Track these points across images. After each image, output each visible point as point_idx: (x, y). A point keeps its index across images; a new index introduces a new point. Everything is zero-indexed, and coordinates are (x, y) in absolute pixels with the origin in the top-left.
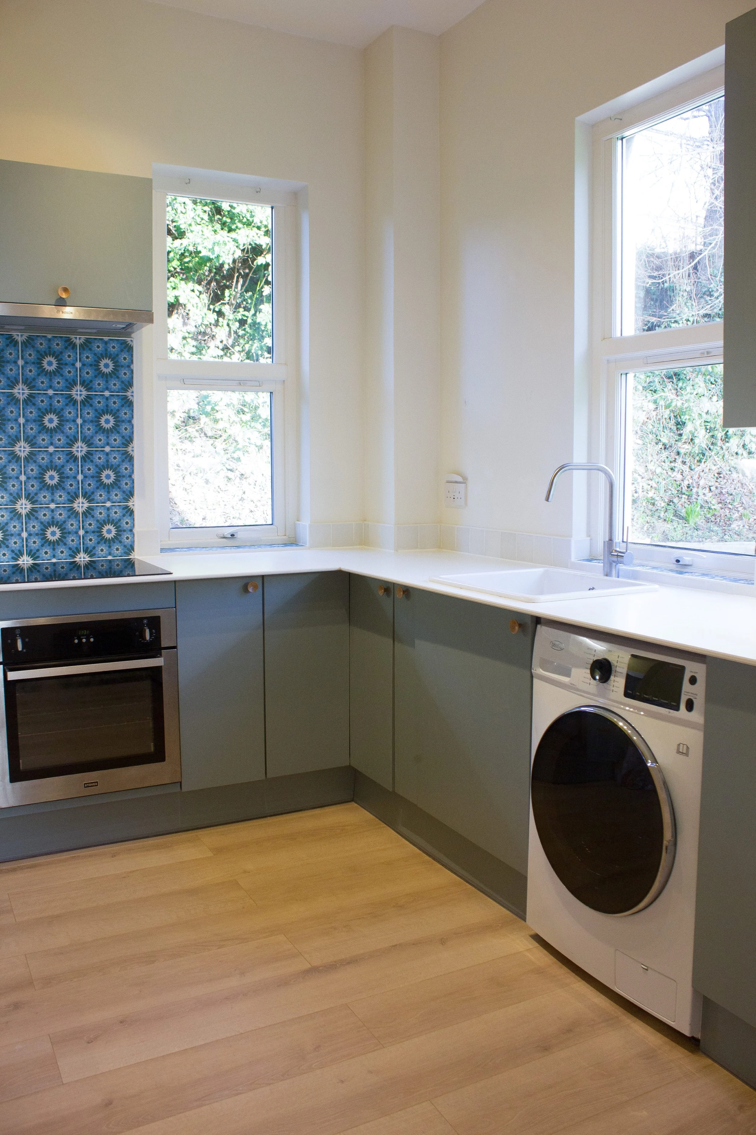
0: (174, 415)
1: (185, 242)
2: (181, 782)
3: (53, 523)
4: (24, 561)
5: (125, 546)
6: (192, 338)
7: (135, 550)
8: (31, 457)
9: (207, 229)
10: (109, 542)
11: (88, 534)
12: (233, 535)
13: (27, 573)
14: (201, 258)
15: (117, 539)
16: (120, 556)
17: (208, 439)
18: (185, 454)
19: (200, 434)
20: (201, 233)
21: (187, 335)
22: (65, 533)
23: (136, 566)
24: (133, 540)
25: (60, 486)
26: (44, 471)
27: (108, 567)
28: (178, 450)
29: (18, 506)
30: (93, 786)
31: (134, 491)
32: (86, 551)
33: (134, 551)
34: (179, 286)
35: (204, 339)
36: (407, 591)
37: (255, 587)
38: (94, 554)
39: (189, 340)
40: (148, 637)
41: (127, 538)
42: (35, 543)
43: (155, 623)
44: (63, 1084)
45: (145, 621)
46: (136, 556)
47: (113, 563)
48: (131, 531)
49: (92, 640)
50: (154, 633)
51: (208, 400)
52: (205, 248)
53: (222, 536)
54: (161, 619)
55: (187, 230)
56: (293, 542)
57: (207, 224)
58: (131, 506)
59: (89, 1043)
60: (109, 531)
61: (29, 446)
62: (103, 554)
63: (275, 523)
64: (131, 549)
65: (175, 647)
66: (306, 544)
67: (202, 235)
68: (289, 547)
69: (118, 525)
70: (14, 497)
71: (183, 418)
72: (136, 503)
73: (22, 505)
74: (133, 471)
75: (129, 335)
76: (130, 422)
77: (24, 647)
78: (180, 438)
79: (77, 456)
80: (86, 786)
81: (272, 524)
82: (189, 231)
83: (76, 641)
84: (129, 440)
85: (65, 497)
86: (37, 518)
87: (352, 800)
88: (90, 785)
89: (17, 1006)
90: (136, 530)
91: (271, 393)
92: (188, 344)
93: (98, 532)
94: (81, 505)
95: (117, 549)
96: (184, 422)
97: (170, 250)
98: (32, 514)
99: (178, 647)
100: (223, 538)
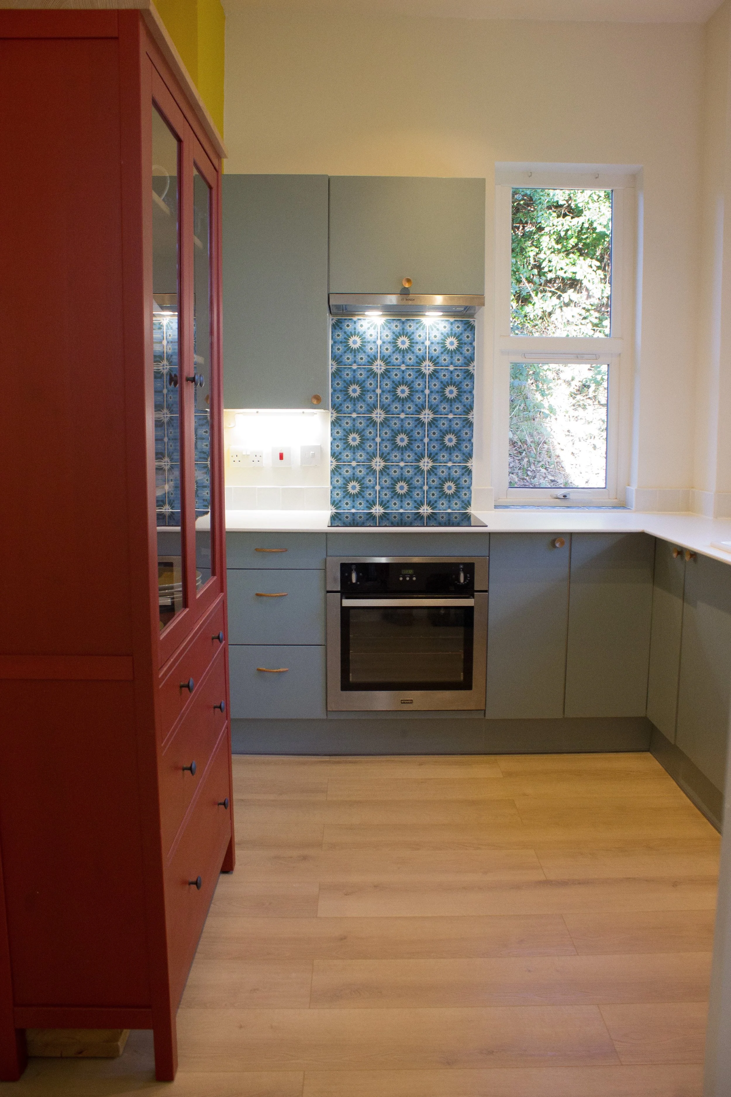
0: (570, 384)
1: (581, 220)
2: (485, 710)
3: (402, 478)
4: (376, 510)
5: (463, 501)
6: (595, 310)
7: (472, 505)
8: (385, 423)
9: (604, 206)
10: (449, 498)
11: (431, 489)
12: (565, 496)
13: (379, 520)
14: (597, 234)
15: (456, 494)
16: (458, 510)
17: (601, 407)
18: (577, 421)
19: (593, 402)
20: (598, 210)
21: (590, 307)
22: (411, 488)
23: (472, 519)
24: (470, 497)
25: (408, 447)
26: (395, 434)
27: (447, 519)
28: (571, 417)
29: (373, 464)
30: (409, 703)
31: (472, 453)
32: (429, 504)
33: (470, 506)
34: (578, 262)
35: (607, 310)
36: (694, 555)
37: (562, 543)
38: (436, 507)
39: (592, 312)
40: (462, 580)
41: (465, 494)
42: (386, 495)
43: (469, 568)
44: (317, 917)
45: (461, 567)
46: (472, 511)
47: (451, 516)
48: (469, 488)
49: (414, 579)
50: (469, 577)
51: (598, 369)
52: (601, 224)
53: (555, 496)
54: (476, 566)
55: (585, 208)
56: (622, 505)
57: (604, 201)
58: (470, 467)
59: (346, 895)
60: (449, 488)
61: (384, 413)
62: (443, 508)
63: (607, 487)
64: (467, 504)
65: (486, 591)
66: (632, 507)
67: (599, 211)
68: (615, 510)
69: (457, 482)
70: (370, 456)
71: (578, 387)
72: (474, 464)
73: (377, 462)
74: (472, 435)
75: (472, 316)
76: (471, 392)
77: (357, 580)
78: (574, 405)
79: (424, 422)
80: (402, 702)
81: (604, 488)
82: (586, 209)
83: (401, 579)
84: (469, 409)
85: (412, 457)
86: (388, 474)
87: (648, 751)
88: (406, 702)
89: (305, 858)
90: (473, 488)
91: (608, 365)
92: (591, 316)
93: (440, 488)
94: (426, 464)
95: (456, 504)
96: (579, 390)
97: (568, 228)
98: (384, 471)
99: (490, 591)
100: (556, 498)
